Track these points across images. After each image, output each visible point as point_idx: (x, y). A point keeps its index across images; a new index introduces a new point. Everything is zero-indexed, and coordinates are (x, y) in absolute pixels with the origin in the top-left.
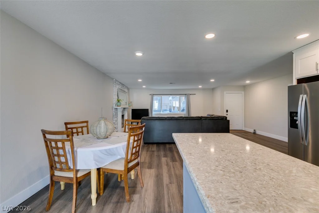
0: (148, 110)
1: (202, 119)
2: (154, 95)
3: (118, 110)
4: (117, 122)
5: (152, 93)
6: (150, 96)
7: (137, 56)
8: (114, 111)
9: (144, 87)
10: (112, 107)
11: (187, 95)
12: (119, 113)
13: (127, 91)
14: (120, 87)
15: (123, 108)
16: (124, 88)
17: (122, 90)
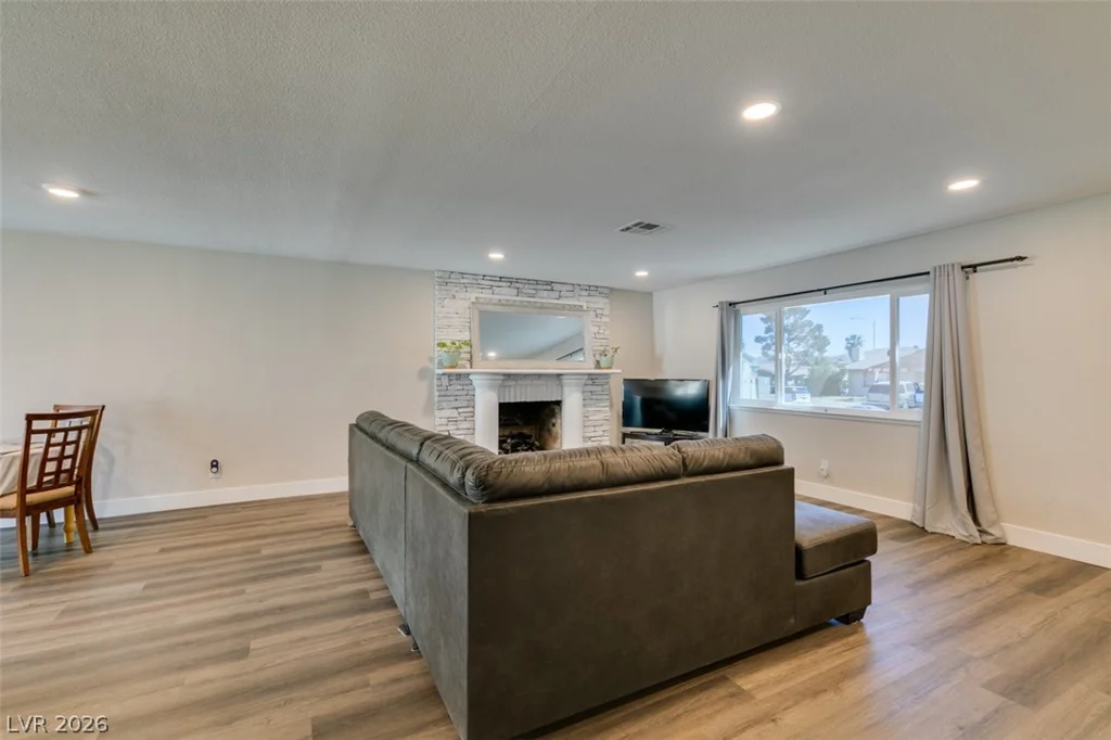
2: (740, 307)
5: (724, 300)
8: (435, 382)
11: (932, 275)
12: (478, 392)
13: (600, 303)
14: (506, 294)
15: (504, 375)
16: (556, 294)
17: (533, 305)
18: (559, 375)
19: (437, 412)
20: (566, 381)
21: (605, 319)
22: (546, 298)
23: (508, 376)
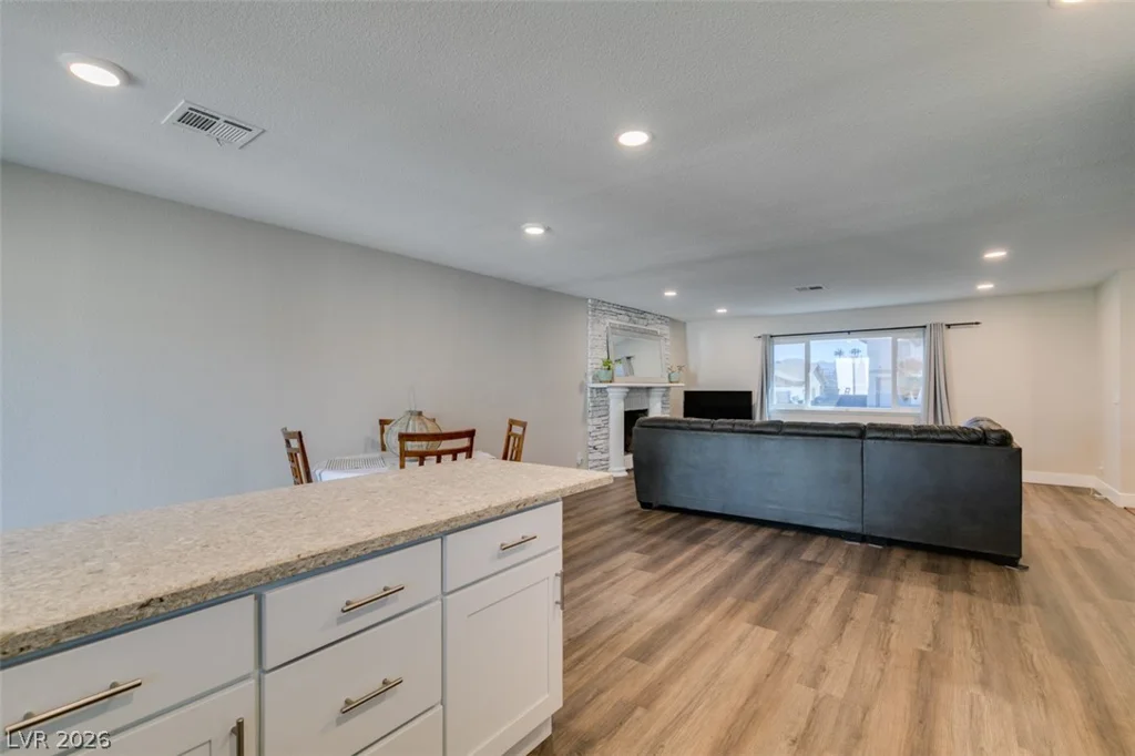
0: (748, 394)
1: (870, 435)
2: (775, 339)
3: (610, 395)
4: (604, 431)
5: (766, 333)
6: (760, 343)
7: (529, 235)
8: (589, 395)
9: (722, 311)
10: (582, 387)
11: (928, 328)
12: (612, 403)
13: (665, 330)
14: (623, 321)
15: (629, 388)
16: (645, 322)
17: (635, 330)
18: (648, 388)
19: (589, 421)
20: (653, 393)
21: (668, 343)
22: (641, 325)
23: (631, 389)
